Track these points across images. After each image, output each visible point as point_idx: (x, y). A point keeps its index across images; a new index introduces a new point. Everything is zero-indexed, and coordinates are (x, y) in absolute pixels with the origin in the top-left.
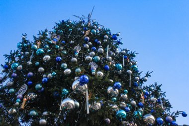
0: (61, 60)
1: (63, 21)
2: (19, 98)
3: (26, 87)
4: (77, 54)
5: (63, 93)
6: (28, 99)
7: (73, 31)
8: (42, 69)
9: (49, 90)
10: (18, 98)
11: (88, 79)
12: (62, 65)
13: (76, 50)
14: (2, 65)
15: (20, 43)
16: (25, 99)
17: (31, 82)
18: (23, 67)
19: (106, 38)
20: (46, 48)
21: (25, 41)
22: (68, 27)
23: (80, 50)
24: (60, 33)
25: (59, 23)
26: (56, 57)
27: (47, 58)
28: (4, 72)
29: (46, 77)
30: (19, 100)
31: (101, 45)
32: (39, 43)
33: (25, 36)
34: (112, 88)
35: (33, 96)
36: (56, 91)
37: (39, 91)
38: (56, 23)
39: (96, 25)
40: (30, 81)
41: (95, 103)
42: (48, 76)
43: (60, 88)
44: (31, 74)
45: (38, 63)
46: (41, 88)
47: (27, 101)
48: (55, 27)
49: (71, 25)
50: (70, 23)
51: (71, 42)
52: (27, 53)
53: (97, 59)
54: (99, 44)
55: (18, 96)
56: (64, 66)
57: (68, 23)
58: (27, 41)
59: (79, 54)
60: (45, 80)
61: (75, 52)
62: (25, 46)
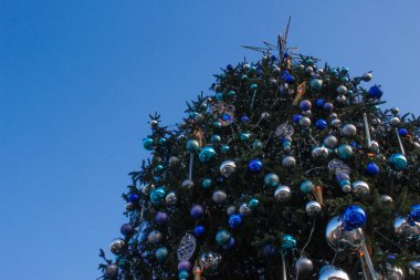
0: (262, 168)
1: (229, 67)
2: (184, 268)
3: (192, 240)
4: (288, 146)
5: (284, 245)
6: (204, 269)
7: (260, 88)
8: (220, 194)
9: (252, 244)
10: (181, 270)
11: (363, 212)
12: (267, 180)
13: (283, 136)
14: (125, 196)
15: (149, 137)
16: (198, 270)
17: (201, 228)
18: (177, 196)
19: (343, 93)
20: (217, 141)
21: (158, 131)
22: (245, 79)
23: (292, 132)
24: (230, 98)
25: (221, 73)
26: (248, 163)
27: (228, 168)
28: (129, 209)
29: (236, 212)
30: (185, 273)
31: (334, 111)
32: (198, 134)
33: (156, 119)
34: (404, 221)
35: (214, 259)
36: (269, 242)
37: (225, 247)
38: (216, 76)
39: (311, 64)
40: (199, 225)
41: (389, 267)
42: (241, 210)
43: (275, 235)
44: (198, 208)
45: (209, 181)
46: (229, 240)
47: (202, 275)
48: (214, 85)
49: (251, 73)
50: (247, 69)
51: (263, 115)
52: (174, 159)
53: (346, 151)
54: (329, 108)
55: (180, 265)
56: (272, 181)
57: (244, 70)
58: (163, 129)
59: (294, 143)
60: (235, 220)
61: (282, 140)
62: (163, 144)
